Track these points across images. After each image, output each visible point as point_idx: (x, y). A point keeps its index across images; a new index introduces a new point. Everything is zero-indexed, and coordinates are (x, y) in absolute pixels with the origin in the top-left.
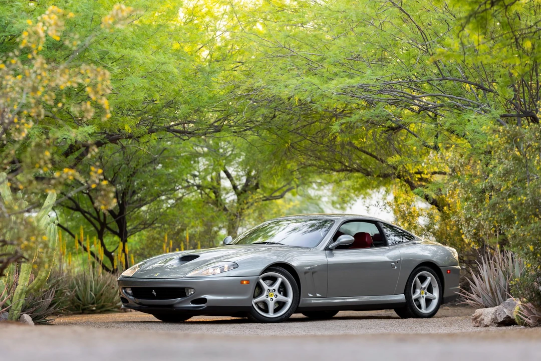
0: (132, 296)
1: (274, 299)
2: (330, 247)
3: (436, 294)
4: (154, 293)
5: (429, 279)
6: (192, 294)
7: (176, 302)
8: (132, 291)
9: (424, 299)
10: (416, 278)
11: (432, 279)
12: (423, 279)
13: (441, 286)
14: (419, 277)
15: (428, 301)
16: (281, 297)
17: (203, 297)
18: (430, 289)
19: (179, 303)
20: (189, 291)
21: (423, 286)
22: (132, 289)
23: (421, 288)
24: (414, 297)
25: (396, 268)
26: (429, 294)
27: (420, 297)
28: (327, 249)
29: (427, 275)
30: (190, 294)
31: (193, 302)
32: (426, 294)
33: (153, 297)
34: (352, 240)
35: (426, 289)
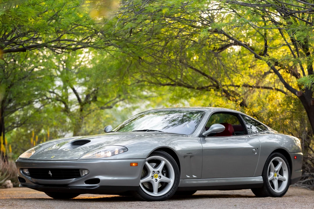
0: (29, 176)
1: (159, 180)
2: (203, 134)
3: (286, 176)
4: (50, 173)
5: (281, 163)
6: (86, 175)
7: (71, 182)
8: (29, 172)
9: (277, 180)
10: (271, 163)
11: (283, 164)
12: (276, 163)
13: (290, 169)
14: (273, 162)
15: (280, 182)
16: (164, 178)
17: (96, 177)
18: (281, 172)
19: (74, 183)
20: (83, 172)
21: (276, 170)
22: (29, 170)
23: (275, 171)
24: (269, 178)
25: (256, 153)
26: (280, 176)
27: (273, 179)
28: (201, 136)
29: (279, 160)
30: (84, 174)
31: (87, 182)
32: (278, 176)
33: (49, 177)
34: (223, 128)
35: (278, 172)
